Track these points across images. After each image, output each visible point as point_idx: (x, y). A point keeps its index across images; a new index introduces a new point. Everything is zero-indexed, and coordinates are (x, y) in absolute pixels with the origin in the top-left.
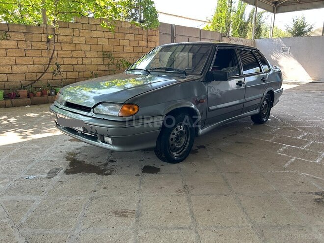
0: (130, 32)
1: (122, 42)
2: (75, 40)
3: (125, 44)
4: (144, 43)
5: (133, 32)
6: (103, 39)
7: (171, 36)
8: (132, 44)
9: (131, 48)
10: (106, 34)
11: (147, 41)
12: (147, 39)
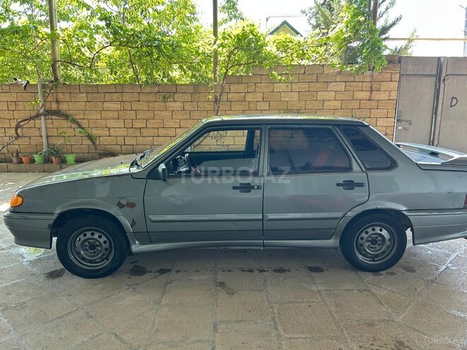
0: (338, 79)
1: (321, 96)
2: (249, 98)
3: (326, 98)
4: (365, 95)
5: (344, 79)
6: (290, 93)
7: (434, 79)
8: (339, 97)
9: (337, 104)
10: (294, 86)
11: (371, 91)
12: (372, 87)
